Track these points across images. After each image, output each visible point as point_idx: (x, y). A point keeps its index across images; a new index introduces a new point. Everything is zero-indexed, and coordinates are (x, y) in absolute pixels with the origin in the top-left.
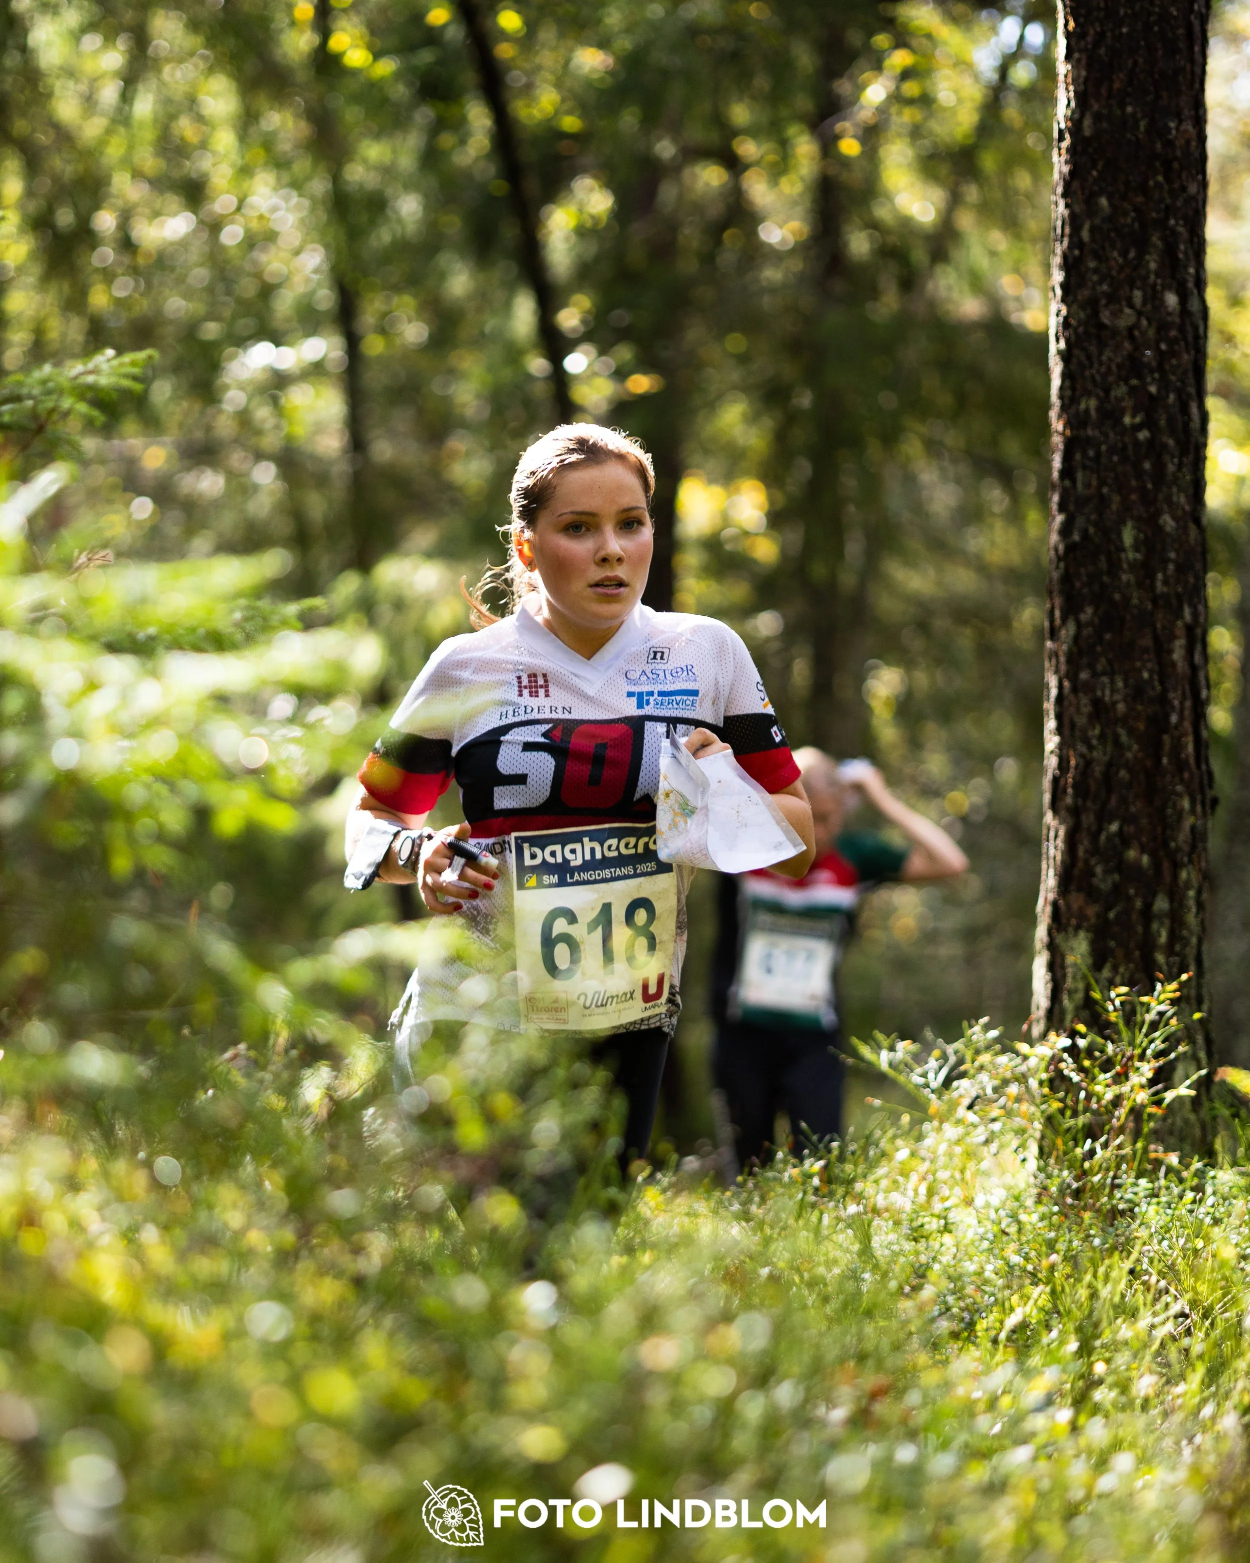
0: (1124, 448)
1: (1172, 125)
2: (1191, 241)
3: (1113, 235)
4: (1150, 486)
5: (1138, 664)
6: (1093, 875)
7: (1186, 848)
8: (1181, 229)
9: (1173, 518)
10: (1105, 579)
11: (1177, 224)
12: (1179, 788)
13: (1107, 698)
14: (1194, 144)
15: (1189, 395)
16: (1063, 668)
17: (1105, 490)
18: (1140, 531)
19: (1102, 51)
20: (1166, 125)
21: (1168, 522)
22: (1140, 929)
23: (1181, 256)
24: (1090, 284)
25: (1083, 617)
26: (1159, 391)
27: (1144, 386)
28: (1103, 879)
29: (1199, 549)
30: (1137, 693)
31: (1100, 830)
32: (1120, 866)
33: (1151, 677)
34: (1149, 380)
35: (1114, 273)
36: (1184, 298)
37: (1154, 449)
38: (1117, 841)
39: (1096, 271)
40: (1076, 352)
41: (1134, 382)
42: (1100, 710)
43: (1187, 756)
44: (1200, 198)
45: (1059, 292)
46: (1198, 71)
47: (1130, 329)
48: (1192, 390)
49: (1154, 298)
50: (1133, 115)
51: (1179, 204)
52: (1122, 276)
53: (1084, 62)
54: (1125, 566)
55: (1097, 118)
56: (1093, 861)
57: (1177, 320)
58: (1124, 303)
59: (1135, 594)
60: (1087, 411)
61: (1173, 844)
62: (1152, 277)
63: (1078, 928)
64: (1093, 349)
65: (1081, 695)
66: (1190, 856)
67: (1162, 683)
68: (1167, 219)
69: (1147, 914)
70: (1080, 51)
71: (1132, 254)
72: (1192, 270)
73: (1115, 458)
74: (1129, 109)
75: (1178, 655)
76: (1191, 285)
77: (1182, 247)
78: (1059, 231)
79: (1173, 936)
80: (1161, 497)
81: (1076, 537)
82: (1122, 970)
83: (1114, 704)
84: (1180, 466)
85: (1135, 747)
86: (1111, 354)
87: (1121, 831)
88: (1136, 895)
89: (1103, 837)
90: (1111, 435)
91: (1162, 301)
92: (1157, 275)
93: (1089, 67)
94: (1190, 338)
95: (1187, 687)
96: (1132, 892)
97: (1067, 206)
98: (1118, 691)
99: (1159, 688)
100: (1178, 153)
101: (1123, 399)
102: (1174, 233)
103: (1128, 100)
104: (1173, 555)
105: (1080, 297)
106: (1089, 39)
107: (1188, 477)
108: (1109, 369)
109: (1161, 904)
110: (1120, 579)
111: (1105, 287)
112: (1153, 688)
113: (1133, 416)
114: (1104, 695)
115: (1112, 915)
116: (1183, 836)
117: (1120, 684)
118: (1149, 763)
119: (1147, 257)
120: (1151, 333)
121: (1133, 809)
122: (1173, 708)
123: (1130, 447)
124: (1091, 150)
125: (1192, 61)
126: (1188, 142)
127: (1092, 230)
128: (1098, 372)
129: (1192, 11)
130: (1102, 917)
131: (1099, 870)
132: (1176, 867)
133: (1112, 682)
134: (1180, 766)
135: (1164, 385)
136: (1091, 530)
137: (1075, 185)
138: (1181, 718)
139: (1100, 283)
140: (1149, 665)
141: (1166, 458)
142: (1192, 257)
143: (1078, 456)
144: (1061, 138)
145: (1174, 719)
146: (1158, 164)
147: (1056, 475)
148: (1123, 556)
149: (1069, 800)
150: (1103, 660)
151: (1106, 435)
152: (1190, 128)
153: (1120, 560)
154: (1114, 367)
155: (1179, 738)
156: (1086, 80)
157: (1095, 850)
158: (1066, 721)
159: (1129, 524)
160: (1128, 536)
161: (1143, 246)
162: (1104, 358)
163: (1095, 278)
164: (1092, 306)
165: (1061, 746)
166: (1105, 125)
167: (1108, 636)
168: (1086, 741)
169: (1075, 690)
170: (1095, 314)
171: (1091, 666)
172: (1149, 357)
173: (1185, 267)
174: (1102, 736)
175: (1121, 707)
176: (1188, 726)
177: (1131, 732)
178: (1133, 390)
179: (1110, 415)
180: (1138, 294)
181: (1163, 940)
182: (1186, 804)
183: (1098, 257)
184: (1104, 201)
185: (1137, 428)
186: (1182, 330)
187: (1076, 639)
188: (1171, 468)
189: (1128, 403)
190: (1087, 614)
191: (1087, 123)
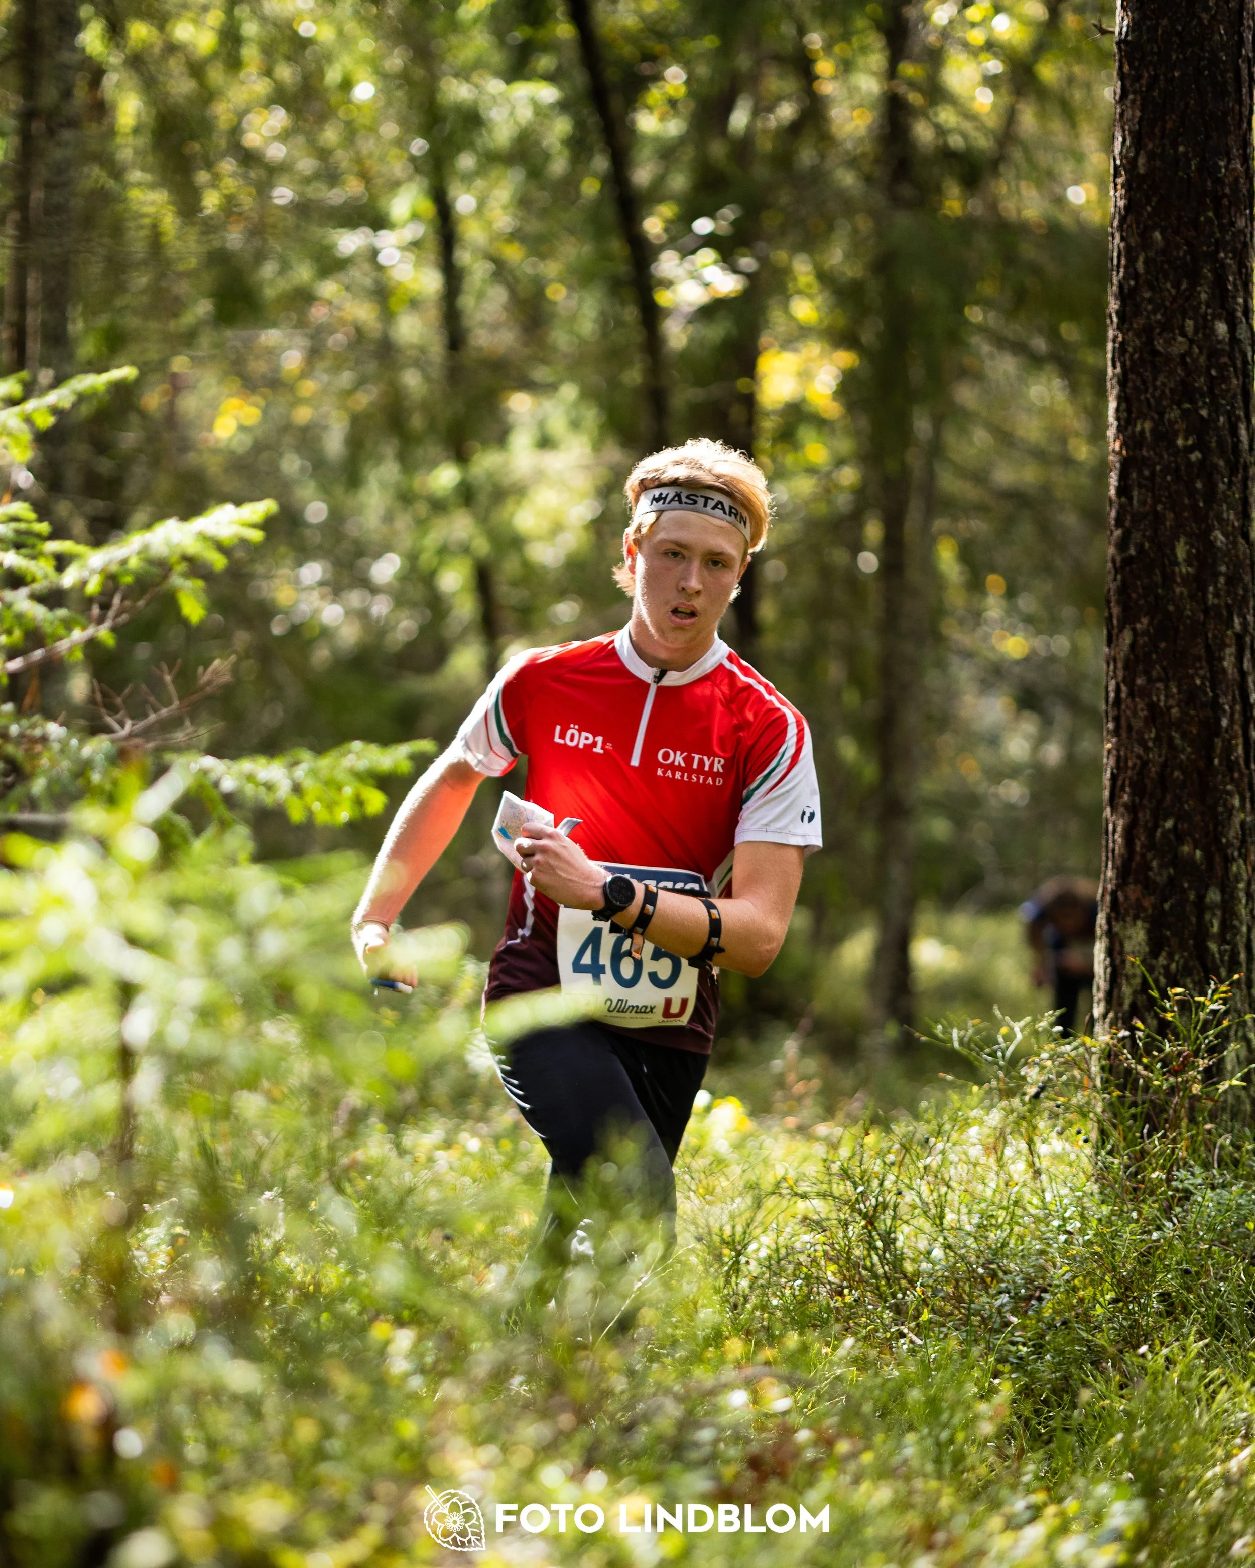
0: (1178, 469)
1: (1222, 163)
2: (1240, 273)
3: (1166, 267)
4: (1201, 505)
5: (1191, 671)
6: (1150, 869)
7: (1237, 843)
8: (1229, 261)
9: (1223, 534)
10: (1160, 591)
11: (1226, 257)
12: (1230, 787)
13: (1162, 704)
14: (1242, 181)
15: (1239, 418)
16: (1120, 674)
17: (1159, 508)
18: (1192, 546)
19: (1155, 94)
20: (1217, 163)
21: (1219, 537)
22: (1193, 919)
23: (1230, 287)
24: (1145, 313)
25: (1138, 626)
26: (1209, 415)
27: (1196, 410)
28: (1159, 873)
29: (1248, 562)
30: (1190, 698)
31: (1156, 826)
32: (1176, 860)
33: (1203, 683)
34: (1200, 404)
35: (1167, 303)
36: (1233, 326)
37: (1206, 469)
38: (1172, 837)
39: (1150, 301)
40: (1132, 376)
41: (1187, 406)
42: (1155, 714)
43: (1237, 758)
44: (1248, 231)
45: (1116, 319)
47: (1183, 356)
48: (1241, 413)
49: (1206, 328)
50: (1185, 154)
51: (1228, 238)
52: (1175, 306)
53: (1138, 103)
54: (1179, 580)
55: (1151, 156)
56: (1149, 856)
57: (1227, 348)
58: (1177, 332)
59: (1188, 606)
60: (1142, 432)
61: (1224, 841)
62: (1204, 307)
63: (1136, 918)
64: (1148, 375)
65: (1137, 700)
66: (1240, 850)
67: (1213, 688)
68: (1217, 252)
69: (1201, 906)
70: (1134, 93)
71: (1184, 286)
72: (1241, 300)
73: (1169, 478)
74: (1181, 149)
75: (1228, 663)
76: (1239, 314)
77: (1231, 279)
78: (1115, 262)
79: (1226, 926)
80: (1211, 514)
81: (1132, 552)
82: (1177, 958)
83: (1169, 708)
84: (1230, 484)
85: (1189, 749)
86: (1165, 380)
87: (1175, 826)
88: (1190, 888)
89: (1158, 834)
90: (1166, 456)
91: (1213, 330)
92: (1208, 306)
93: (1144, 109)
94: (1239, 364)
95: (1237, 692)
96: (1186, 885)
97: (1123, 239)
98: (1173, 697)
99: (1211, 694)
100: (1227, 190)
101: (1176, 422)
102: (1223, 265)
103: (1180, 140)
104: (1223, 569)
105: (1135, 326)
106: (1144, 82)
107: (1237, 496)
108: (1163, 392)
109: (1214, 896)
110: (1174, 592)
111: (1159, 317)
112: (1206, 694)
113: (1186, 439)
114: (1159, 700)
115: (1167, 906)
116: (1233, 832)
117: (1175, 690)
118: (1201, 764)
119: (1199, 288)
120: (1202, 359)
121: (1186, 807)
122: (1224, 711)
123: (1183, 468)
124: (1145, 187)
126: (1237, 179)
127: (1146, 263)
128: (1153, 396)
130: (1158, 908)
131: (1154, 863)
132: (1228, 860)
133: (1167, 688)
134: (1231, 766)
135: (1215, 408)
137: (1130, 218)
138: (1232, 721)
139: (1154, 312)
140: (1202, 672)
141: (1217, 477)
142: (1240, 287)
143: (1133, 475)
144: (1117, 175)
145: (1225, 722)
146: (1208, 201)
147: (1112, 492)
148: (1177, 569)
149: (1125, 798)
150: (1157, 667)
151: (1161, 457)
152: (1239, 166)
153: (1173, 572)
154: (1167, 391)
155: (1229, 741)
156: (1141, 119)
157: (1151, 845)
158: (1123, 722)
159: (1182, 540)
160: (1181, 551)
161: (1194, 278)
162: (1158, 383)
163: (1150, 307)
164: (1147, 332)
165: (1117, 748)
166: (1158, 163)
167: (1163, 645)
168: (1143, 743)
169: (1131, 694)
170: (1150, 342)
171: (1147, 673)
172: (1201, 382)
173: (1235, 298)
174: (1157, 739)
175: (1175, 711)
176: (1237, 727)
177: (1184, 735)
178: (1185, 414)
179: (1163, 436)
180: (1190, 324)
181: (1215, 929)
182: (1237, 802)
183: (1152, 288)
184: (1157, 235)
185: (1189, 449)
186: (1232, 359)
187: (1133, 646)
188: (1222, 487)
189: (1181, 426)
190: (1143, 623)
191: (1141, 161)
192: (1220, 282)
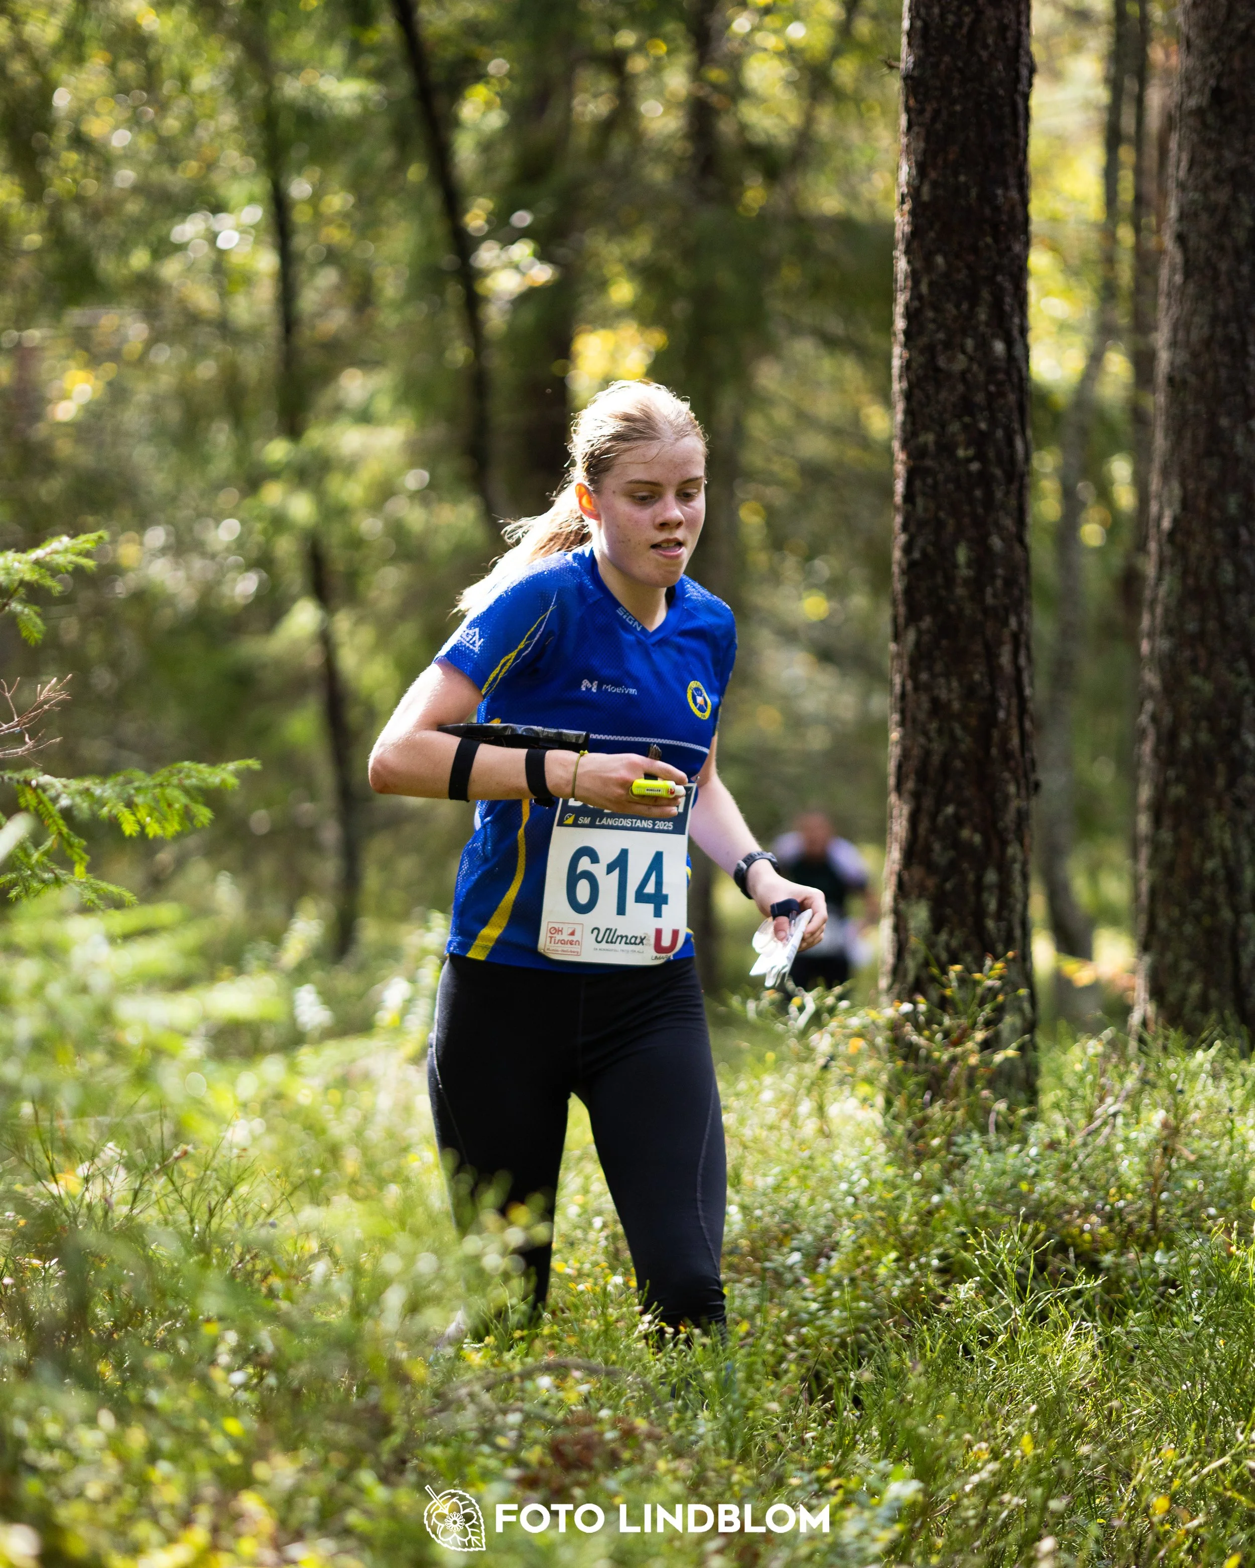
0: (959, 477)
1: (1000, 192)
2: (1015, 296)
3: (948, 289)
4: (980, 511)
5: (971, 667)
6: (932, 850)
7: (1012, 826)
8: (1006, 284)
9: (1003, 539)
10: (943, 593)
11: (1004, 280)
12: (1007, 775)
13: (943, 697)
14: (1019, 208)
15: (1014, 432)
16: (906, 668)
17: (942, 514)
18: (972, 550)
19: (938, 126)
20: (994, 192)
21: (996, 543)
22: (972, 898)
23: (1007, 308)
24: (928, 332)
25: (922, 624)
26: (988, 427)
27: (976, 423)
29: (1022, 566)
30: (970, 692)
31: (938, 812)
32: (956, 844)
33: (981, 678)
34: (979, 417)
35: (949, 323)
36: (1009, 344)
37: (985, 479)
38: (953, 822)
39: (934, 321)
40: (917, 391)
42: (937, 708)
43: (1013, 746)
45: (901, 337)
46: (1022, 144)
47: (963, 373)
48: (1016, 426)
49: (984, 345)
50: (966, 183)
51: (1006, 261)
52: (956, 326)
53: (923, 134)
54: (959, 581)
55: (935, 185)
56: (932, 839)
57: (1003, 364)
58: (958, 350)
59: (967, 606)
60: (926, 444)
61: (1001, 824)
62: (982, 328)
63: (919, 897)
64: (931, 389)
65: (921, 693)
66: (1015, 834)
67: (992, 682)
68: (995, 275)
69: (979, 886)
70: (919, 125)
71: (965, 307)
72: (1016, 320)
73: (951, 486)
74: (962, 178)
75: (1005, 659)
76: (1015, 332)
77: (1008, 300)
78: (901, 285)
79: (1002, 904)
80: (990, 520)
81: (916, 555)
82: (957, 934)
83: (950, 701)
84: (1007, 493)
85: (968, 740)
86: (946, 395)
87: (956, 813)
88: (969, 869)
89: (940, 819)
90: (947, 466)
91: (991, 348)
92: (987, 325)
93: (927, 140)
94: (1015, 379)
95: (1013, 687)
96: (965, 865)
97: (909, 262)
98: (953, 690)
99: (988, 688)
100: (1005, 218)
101: (957, 434)
102: (1001, 288)
103: (961, 170)
104: (1000, 571)
105: (919, 343)
106: (928, 114)
107: (1014, 503)
108: (945, 407)
109: (991, 877)
110: (954, 593)
111: (941, 335)
112: (984, 688)
113: (966, 449)
114: (940, 694)
115: (948, 886)
116: (1010, 817)
117: (955, 684)
118: (980, 753)
119: (978, 309)
120: (982, 377)
121: (966, 794)
122: (1001, 706)
123: (963, 477)
124: (928, 213)
125: (1016, 135)
126: (1013, 207)
127: (931, 284)
128: (935, 409)
129: (1016, 90)
130: (940, 887)
131: (937, 847)
132: (1004, 843)
133: (948, 683)
134: (1007, 755)
135: (993, 422)
136: (930, 550)
137: (915, 245)
138: (1008, 713)
139: (937, 331)
140: (980, 668)
141: (995, 486)
142: (1016, 306)
143: (918, 484)
144: (903, 202)
145: (1002, 715)
146: (987, 227)
147: (898, 499)
148: (957, 572)
149: (910, 785)
150: (940, 663)
151: (942, 466)
152: (1015, 194)
153: (955, 576)
154: (949, 406)
155: (1006, 732)
156: (925, 152)
157: (933, 829)
158: (908, 715)
159: (963, 545)
160: (962, 555)
161: (974, 299)
162: (941, 398)
163: (932, 326)
164: (930, 350)
165: (903, 738)
166: (941, 192)
167: (944, 643)
168: (926, 734)
169: (916, 688)
170: (933, 358)
171: (930, 669)
172: (980, 398)
173: (1011, 317)
174: (940, 731)
175: (956, 706)
176: (1014, 721)
177: (965, 727)
178: (966, 427)
179: (946, 448)
180: (970, 343)
181: (993, 906)
182: (1012, 789)
183: (936, 308)
184: (940, 260)
185: (969, 460)
186: (1008, 373)
187: (918, 644)
188: (999, 495)
189: (961, 438)
190: (927, 622)
191: (926, 189)
192: (997, 306)
